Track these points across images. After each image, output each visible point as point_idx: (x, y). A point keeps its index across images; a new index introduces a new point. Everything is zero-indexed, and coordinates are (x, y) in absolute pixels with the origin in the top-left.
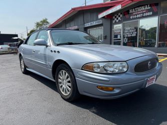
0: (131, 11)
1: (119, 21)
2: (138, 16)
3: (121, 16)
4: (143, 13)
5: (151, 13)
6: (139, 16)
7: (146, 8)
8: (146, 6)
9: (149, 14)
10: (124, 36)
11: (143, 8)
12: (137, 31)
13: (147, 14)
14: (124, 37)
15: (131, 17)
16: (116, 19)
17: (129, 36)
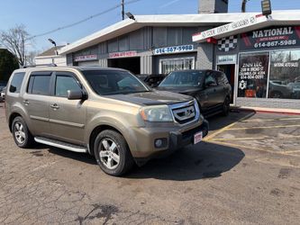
0: (255, 35)
1: (231, 49)
2: (269, 44)
3: (235, 41)
4: (279, 41)
5: (294, 42)
6: (272, 44)
7: (286, 32)
8: (286, 29)
9: (290, 42)
10: (239, 77)
11: (279, 32)
12: (266, 70)
13: (286, 43)
14: (240, 80)
15: (256, 46)
16: (223, 46)
17: (249, 77)
